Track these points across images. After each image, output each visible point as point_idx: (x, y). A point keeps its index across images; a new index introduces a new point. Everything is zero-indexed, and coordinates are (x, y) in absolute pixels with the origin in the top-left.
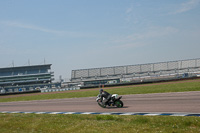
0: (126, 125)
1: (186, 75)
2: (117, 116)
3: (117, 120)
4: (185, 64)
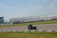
4: (42, 17)
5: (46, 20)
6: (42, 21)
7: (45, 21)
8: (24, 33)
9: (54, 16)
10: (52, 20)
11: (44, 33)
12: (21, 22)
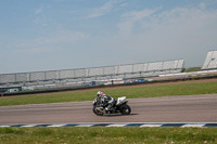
0: (27, 138)
1: (94, 83)
2: (17, 129)
3: (17, 133)
6: (94, 86)
8: (21, 132)
9: (138, 68)
10: (130, 84)
12: (11, 91)
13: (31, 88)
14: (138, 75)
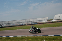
4: (22, 21)
5: (27, 25)
6: (23, 25)
7: (25, 25)
8: (1, 39)
9: (35, 20)
10: (33, 24)
11: (24, 38)
13: (5, 26)
14: (35, 22)
